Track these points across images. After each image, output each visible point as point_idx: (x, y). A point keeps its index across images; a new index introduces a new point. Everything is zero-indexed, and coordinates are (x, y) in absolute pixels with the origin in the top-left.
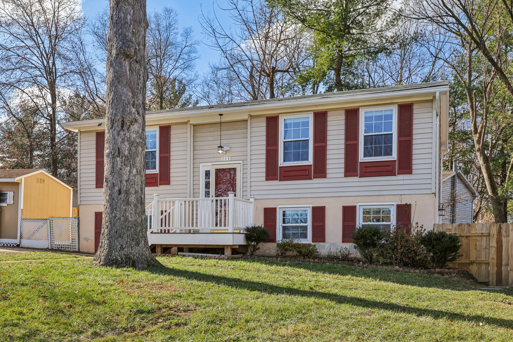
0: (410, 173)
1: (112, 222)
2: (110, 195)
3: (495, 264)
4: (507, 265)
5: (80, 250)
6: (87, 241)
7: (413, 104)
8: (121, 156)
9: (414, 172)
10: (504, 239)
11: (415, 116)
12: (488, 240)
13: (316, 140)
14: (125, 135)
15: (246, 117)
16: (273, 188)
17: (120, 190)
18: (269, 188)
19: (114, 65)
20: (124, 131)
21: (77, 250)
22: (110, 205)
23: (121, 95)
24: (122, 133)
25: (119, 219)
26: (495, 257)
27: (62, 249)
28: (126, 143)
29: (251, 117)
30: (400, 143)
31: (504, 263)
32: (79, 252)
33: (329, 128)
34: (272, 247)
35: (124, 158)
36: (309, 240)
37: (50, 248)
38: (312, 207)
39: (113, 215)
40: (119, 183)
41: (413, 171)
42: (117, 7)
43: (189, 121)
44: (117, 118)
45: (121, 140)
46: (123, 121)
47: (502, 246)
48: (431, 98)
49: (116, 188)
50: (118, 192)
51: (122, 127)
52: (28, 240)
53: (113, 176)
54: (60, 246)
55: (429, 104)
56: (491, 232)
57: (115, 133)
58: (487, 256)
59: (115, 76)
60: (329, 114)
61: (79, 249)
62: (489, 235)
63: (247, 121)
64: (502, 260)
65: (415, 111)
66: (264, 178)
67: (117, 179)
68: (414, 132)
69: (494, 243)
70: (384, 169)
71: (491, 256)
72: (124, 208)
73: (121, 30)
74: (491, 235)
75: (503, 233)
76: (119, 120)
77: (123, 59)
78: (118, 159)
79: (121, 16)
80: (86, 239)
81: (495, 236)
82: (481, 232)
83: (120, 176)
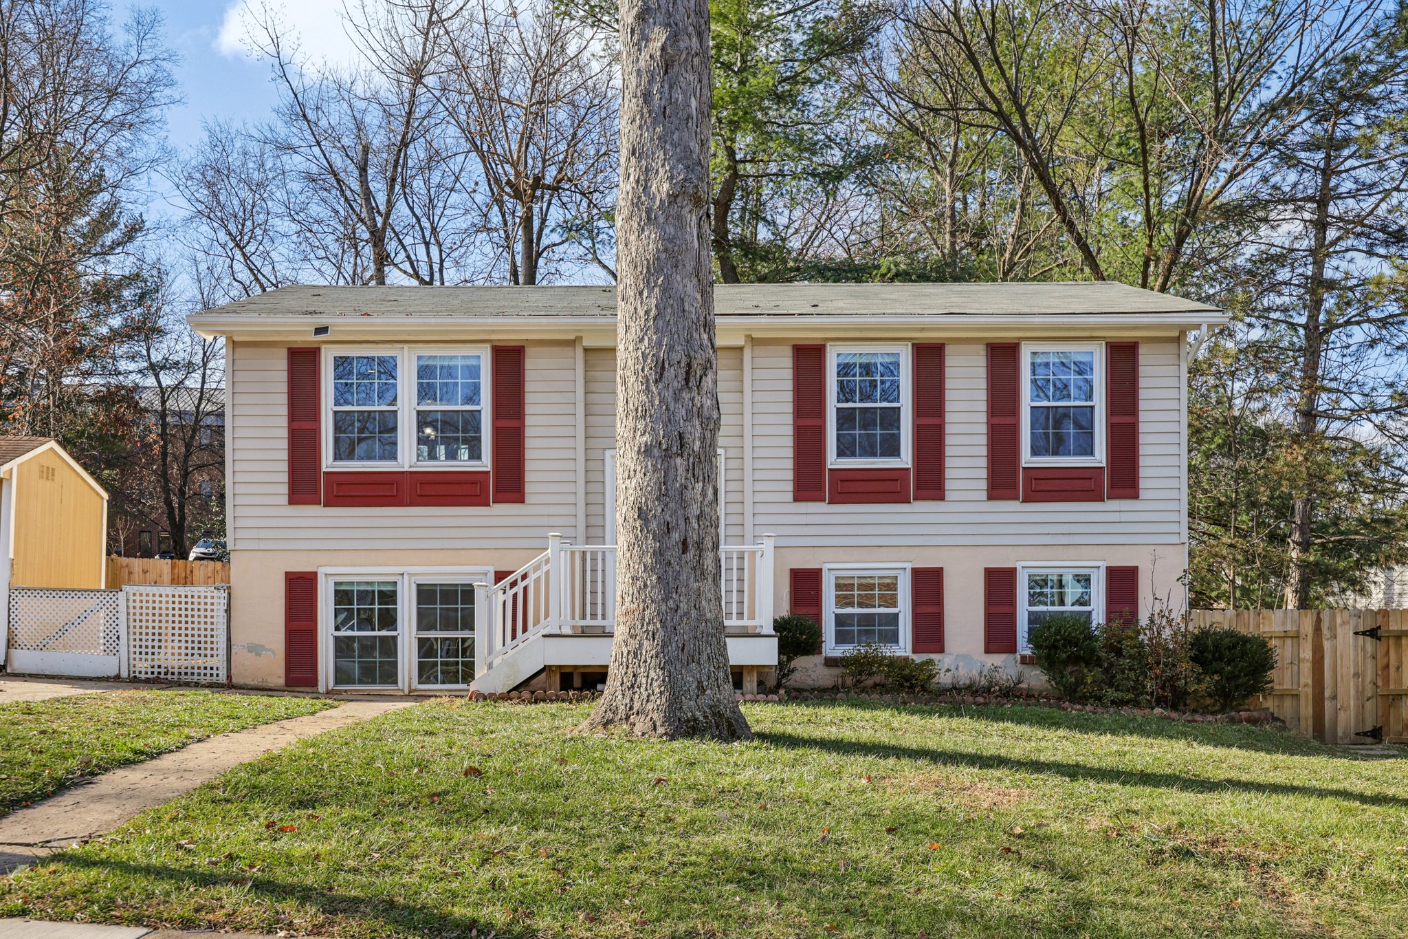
0: (1135, 496)
1: (669, 624)
2: (659, 554)
3: (1310, 697)
4: (1334, 697)
5: (234, 680)
6: (258, 654)
7: (1137, 343)
8: (685, 454)
9: (1143, 494)
10: (1327, 645)
11: (1143, 371)
12: (1295, 645)
13: (918, 411)
14: (693, 400)
15: (740, 341)
16: (812, 519)
17: (685, 540)
18: (802, 520)
19: (661, 220)
20: (690, 389)
21: (223, 678)
22: (659, 578)
23: (682, 300)
24: (686, 396)
25: (687, 614)
26: (1310, 681)
27: (169, 677)
28: (696, 422)
29: (754, 341)
30: (1112, 429)
31: (1327, 693)
32: (230, 686)
33: (949, 384)
34: (811, 666)
35: (691, 460)
36: (903, 647)
37: (124, 674)
38: (913, 569)
39: (671, 603)
40: (681, 522)
41: (1141, 492)
42: (666, 72)
43: (580, 338)
44: (676, 357)
45: (684, 412)
46: (689, 365)
47: (1322, 658)
48: (1177, 334)
49: (676, 536)
50: (680, 546)
51: (687, 380)
52: (38, 652)
53: (666, 505)
54: (163, 670)
55: (1171, 347)
56: (1302, 629)
57: (668, 394)
58: (1295, 678)
59: (666, 250)
60: (949, 349)
61: (229, 677)
62: (1297, 636)
63: (741, 349)
64: (1323, 688)
65: (1142, 360)
66: (790, 496)
67: (675, 512)
68: (1142, 405)
69: (1307, 653)
70: (1078, 485)
71: (1303, 681)
72: (696, 585)
73: (677, 133)
74: (1302, 636)
75: (1326, 632)
76: (679, 363)
77: (687, 209)
78: (679, 460)
79: (677, 99)
80: (255, 649)
81: (1310, 637)
82: (1282, 629)
83: (683, 503)
